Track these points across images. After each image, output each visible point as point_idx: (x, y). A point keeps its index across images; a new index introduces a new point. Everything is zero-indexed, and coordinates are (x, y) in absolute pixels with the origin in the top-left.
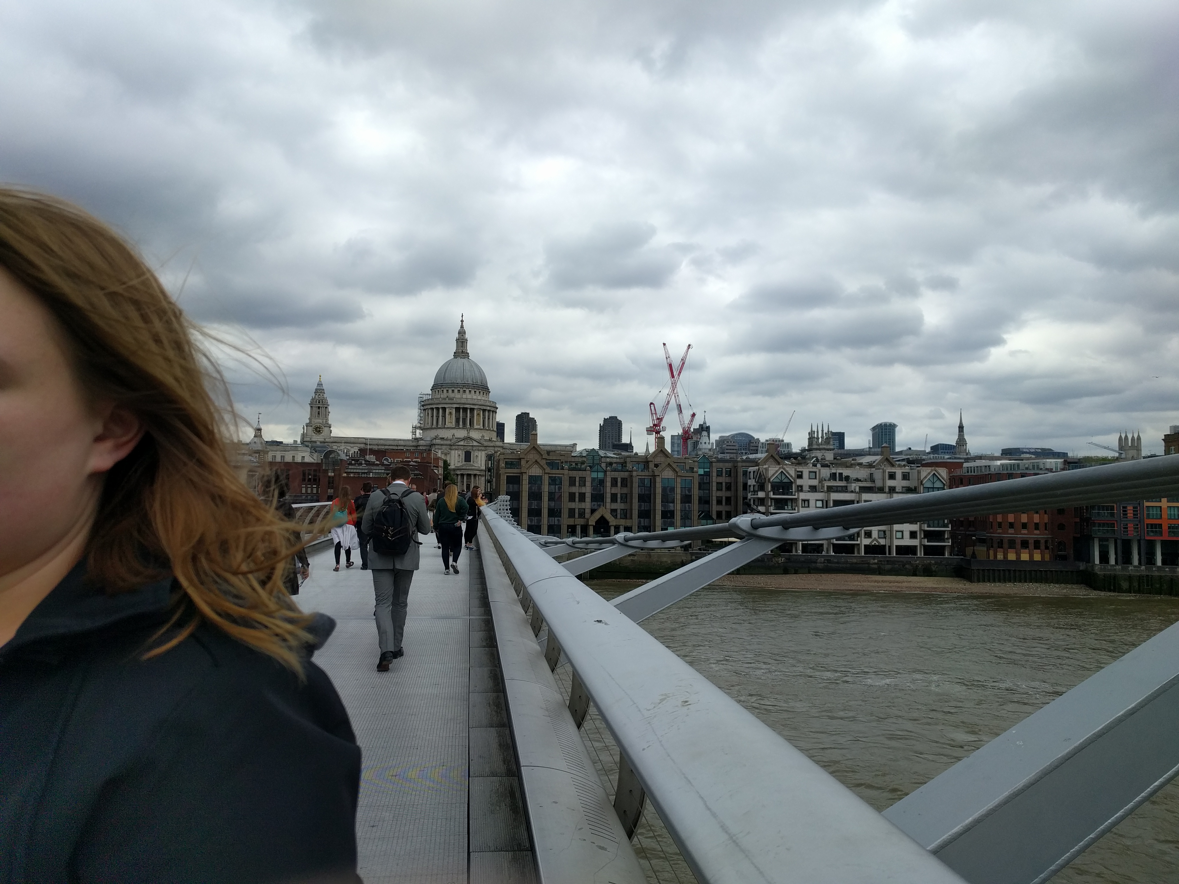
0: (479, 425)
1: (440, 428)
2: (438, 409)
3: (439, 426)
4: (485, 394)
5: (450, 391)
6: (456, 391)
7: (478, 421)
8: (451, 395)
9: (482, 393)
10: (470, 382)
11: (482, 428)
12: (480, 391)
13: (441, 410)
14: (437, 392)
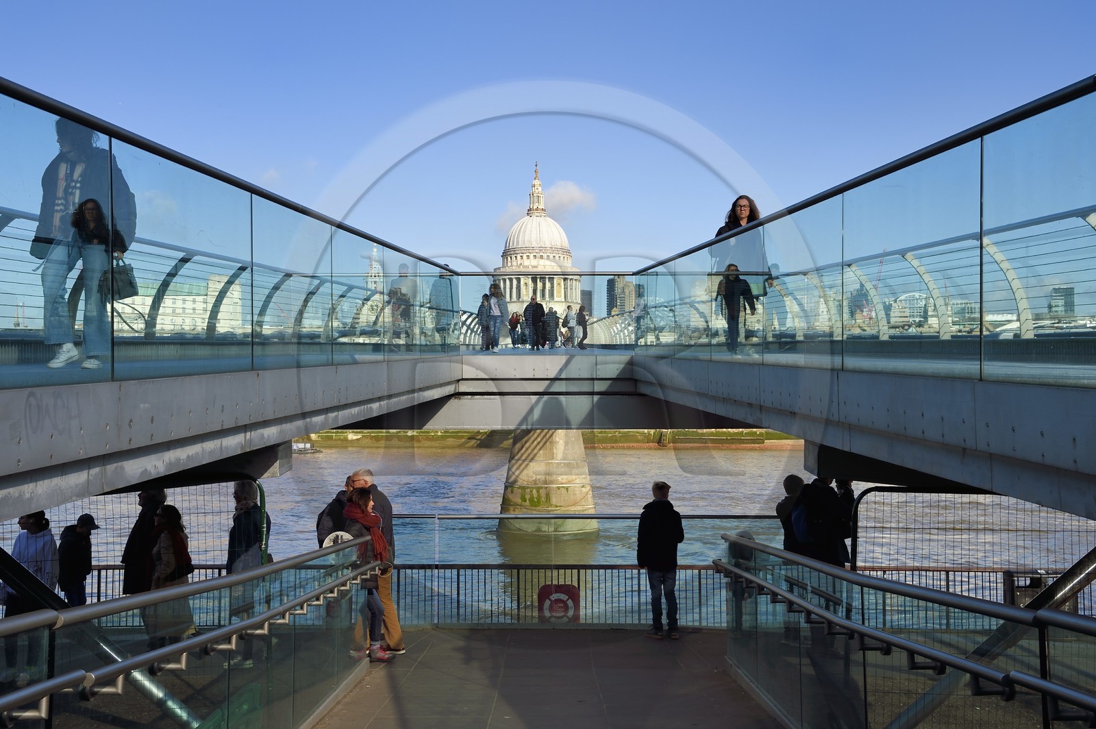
0: (560, 297)
1: (514, 302)
2: (511, 280)
3: (512, 300)
4: (566, 258)
5: (525, 257)
6: (531, 256)
7: (559, 292)
8: (526, 262)
9: (562, 258)
10: (548, 245)
11: (564, 300)
12: (560, 255)
13: (515, 282)
14: (509, 258)
